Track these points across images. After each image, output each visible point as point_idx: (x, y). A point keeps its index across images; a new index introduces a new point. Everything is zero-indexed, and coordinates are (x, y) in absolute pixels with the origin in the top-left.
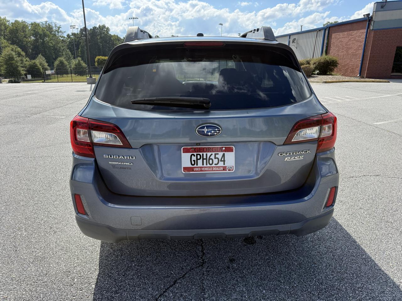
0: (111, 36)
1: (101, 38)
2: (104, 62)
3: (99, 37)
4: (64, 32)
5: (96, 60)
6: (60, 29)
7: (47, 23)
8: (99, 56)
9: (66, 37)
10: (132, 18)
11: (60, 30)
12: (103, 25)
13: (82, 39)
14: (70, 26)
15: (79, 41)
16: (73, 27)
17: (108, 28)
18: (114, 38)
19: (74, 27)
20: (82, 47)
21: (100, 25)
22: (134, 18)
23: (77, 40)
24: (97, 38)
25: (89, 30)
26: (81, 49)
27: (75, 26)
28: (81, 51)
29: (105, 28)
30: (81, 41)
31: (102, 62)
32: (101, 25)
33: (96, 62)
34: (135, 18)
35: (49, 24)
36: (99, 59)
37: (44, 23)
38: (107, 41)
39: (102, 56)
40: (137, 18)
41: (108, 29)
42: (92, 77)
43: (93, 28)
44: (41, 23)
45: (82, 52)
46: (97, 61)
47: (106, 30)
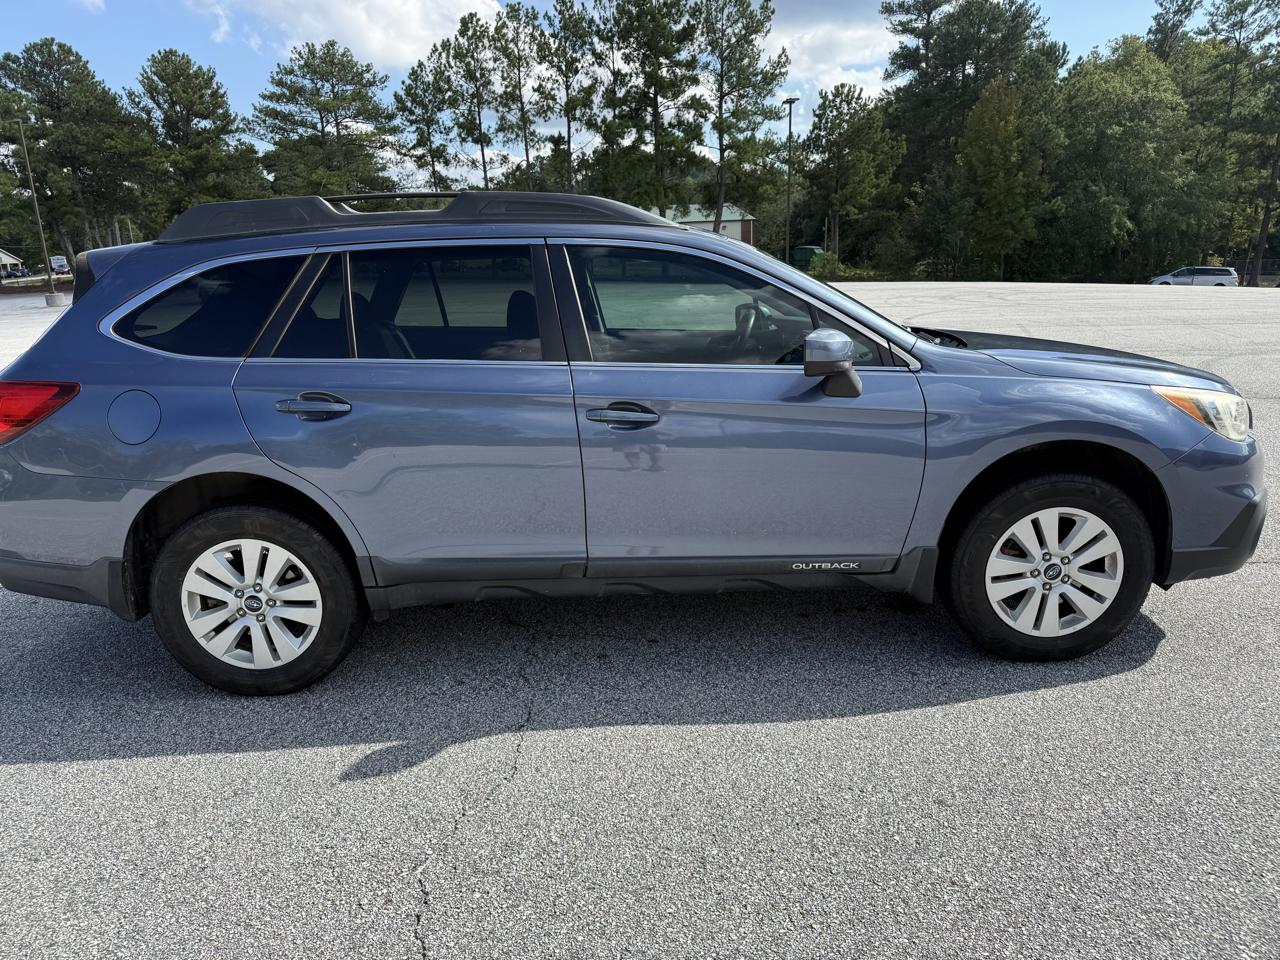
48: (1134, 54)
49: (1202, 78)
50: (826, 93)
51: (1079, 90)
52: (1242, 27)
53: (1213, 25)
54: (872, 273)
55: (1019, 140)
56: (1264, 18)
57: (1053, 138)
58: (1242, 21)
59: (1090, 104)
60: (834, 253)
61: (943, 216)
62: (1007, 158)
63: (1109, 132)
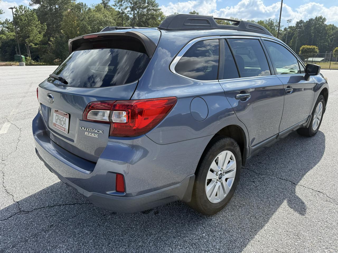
0: (326, 26)
1: (315, 28)
2: (308, 50)
3: (312, 28)
4: (282, 26)
5: (300, 49)
7: (270, 20)
8: (305, 45)
9: (283, 30)
12: (320, 16)
13: (296, 30)
15: (293, 32)
17: (325, 18)
18: (329, 28)
19: (290, 21)
20: (295, 38)
23: (292, 32)
24: (311, 29)
25: (304, 22)
26: (293, 40)
27: (292, 20)
28: (292, 42)
29: (322, 19)
30: (295, 33)
31: (307, 50)
32: (318, 17)
33: (300, 51)
35: (271, 21)
36: (304, 48)
37: (268, 20)
38: (320, 31)
39: (308, 45)
41: (324, 20)
43: (310, 20)
44: (265, 21)
45: (294, 43)
48: (101, 9)
49: (115, 17)
50: (16, 7)
51: (91, 16)
52: (122, 6)
53: (116, 4)
54: (43, 63)
55: (79, 28)
56: (126, 4)
57: (88, 28)
58: (122, 4)
59: (94, 20)
60: (30, 57)
61: (62, 47)
62: (76, 32)
63: (100, 28)
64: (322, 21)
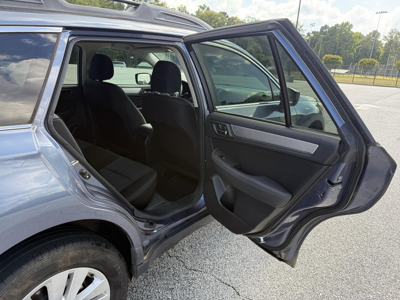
0: (353, 33)
1: (340, 35)
3: (338, 35)
4: (305, 30)
6: (302, 27)
8: (328, 54)
9: (306, 35)
10: (379, 13)
11: (301, 29)
12: (347, 22)
13: (320, 37)
14: (311, 24)
15: (317, 39)
16: (313, 25)
17: (352, 25)
18: (356, 36)
20: (318, 45)
21: (343, 22)
22: (382, 13)
23: (315, 38)
24: (336, 36)
25: (330, 28)
27: (315, 24)
29: (348, 25)
30: (319, 39)
31: (330, 60)
34: (384, 12)
36: (327, 58)
38: (346, 39)
39: (331, 54)
40: (386, 12)
42: (290, 75)
43: (335, 25)
46: (324, 60)
47: (348, 27)
64: (349, 28)
